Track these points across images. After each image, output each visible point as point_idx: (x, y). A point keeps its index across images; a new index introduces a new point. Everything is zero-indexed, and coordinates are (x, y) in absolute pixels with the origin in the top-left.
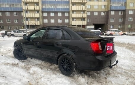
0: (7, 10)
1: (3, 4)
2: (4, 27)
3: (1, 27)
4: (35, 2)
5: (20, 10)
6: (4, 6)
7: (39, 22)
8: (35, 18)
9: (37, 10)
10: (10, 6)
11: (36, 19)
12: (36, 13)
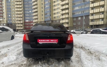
0: (79, 16)
1: (77, 12)
2: (76, 28)
3: (74, 28)
4: (101, 5)
5: (88, 15)
6: (78, 14)
7: (102, 22)
8: (99, 19)
9: (102, 12)
10: (82, 12)
11: (101, 20)
12: (101, 14)
